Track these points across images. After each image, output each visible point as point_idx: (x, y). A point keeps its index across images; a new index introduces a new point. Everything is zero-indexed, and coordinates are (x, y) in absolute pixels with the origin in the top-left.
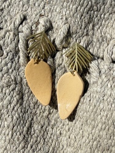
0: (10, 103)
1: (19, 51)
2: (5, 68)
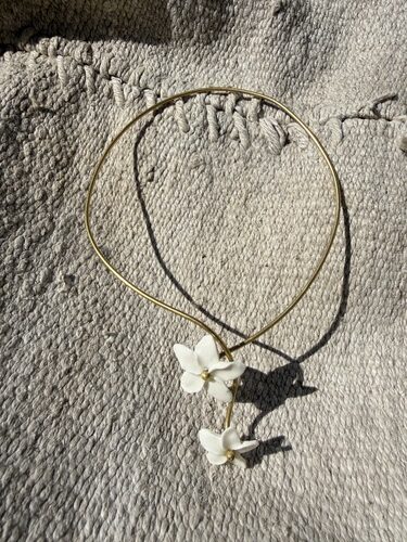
0: (199, 188)
1: (207, 124)
2: (192, 146)
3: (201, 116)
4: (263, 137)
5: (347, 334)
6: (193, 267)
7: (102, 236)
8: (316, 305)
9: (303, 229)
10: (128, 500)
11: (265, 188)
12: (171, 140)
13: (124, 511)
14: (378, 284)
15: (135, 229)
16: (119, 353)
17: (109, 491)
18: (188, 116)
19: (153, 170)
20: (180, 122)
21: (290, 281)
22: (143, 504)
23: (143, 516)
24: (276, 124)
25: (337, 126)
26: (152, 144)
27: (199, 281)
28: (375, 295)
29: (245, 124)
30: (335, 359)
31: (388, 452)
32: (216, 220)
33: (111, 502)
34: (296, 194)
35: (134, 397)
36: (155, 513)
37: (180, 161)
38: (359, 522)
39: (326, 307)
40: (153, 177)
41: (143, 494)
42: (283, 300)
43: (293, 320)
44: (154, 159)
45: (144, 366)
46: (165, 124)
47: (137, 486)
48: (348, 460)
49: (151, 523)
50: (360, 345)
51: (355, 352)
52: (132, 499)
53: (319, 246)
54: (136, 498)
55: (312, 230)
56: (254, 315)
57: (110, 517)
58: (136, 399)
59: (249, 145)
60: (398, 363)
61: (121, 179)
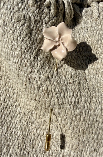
45: (8, 146)
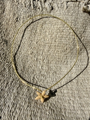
3: (29, 2)
4: (46, 8)
5: (67, 60)
6: (29, 44)
7: (5, 36)
8: (59, 53)
9: (56, 33)
10: (10, 104)
11: (47, 22)
12: (22, 10)
13: (8, 106)
14: (75, 47)
15: (14, 34)
16: (9, 67)
17: (5, 102)
18: (25, 2)
19: (17, 18)
20: (24, 4)
21: (53, 47)
22: (13, 104)
23: (13, 107)
24: (49, 4)
25: (66, 4)
26: (17, 11)
27: (31, 47)
28: (74, 50)
29: (41, 4)
30: (64, 66)
31: (75, 87)
32: (35, 31)
33: (5, 104)
34: (55, 24)
35: (13, 77)
36: (16, 106)
37: (24, 16)
38: (67, 104)
39: (62, 53)
40: (17, 20)
41: (14, 101)
42: (52, 52)
43: (54, 57)
44: (17, 15)
46: (20, 5)
47: (12, 100)
48: (66, 90)
49: (15, 109)
50: (70, 62)
51: (69, 64)
52: (11, 103)
53: (60, 38)
54: (12, 103)
55: (59, 34)
56: (44, 55)
57: (5, 108)
58: (14, 78)
59: (42, 10)
60: (79, 66)
61: (9, 21)
